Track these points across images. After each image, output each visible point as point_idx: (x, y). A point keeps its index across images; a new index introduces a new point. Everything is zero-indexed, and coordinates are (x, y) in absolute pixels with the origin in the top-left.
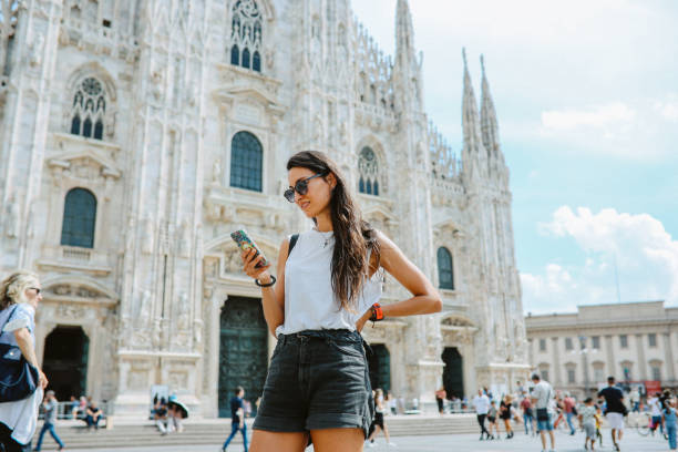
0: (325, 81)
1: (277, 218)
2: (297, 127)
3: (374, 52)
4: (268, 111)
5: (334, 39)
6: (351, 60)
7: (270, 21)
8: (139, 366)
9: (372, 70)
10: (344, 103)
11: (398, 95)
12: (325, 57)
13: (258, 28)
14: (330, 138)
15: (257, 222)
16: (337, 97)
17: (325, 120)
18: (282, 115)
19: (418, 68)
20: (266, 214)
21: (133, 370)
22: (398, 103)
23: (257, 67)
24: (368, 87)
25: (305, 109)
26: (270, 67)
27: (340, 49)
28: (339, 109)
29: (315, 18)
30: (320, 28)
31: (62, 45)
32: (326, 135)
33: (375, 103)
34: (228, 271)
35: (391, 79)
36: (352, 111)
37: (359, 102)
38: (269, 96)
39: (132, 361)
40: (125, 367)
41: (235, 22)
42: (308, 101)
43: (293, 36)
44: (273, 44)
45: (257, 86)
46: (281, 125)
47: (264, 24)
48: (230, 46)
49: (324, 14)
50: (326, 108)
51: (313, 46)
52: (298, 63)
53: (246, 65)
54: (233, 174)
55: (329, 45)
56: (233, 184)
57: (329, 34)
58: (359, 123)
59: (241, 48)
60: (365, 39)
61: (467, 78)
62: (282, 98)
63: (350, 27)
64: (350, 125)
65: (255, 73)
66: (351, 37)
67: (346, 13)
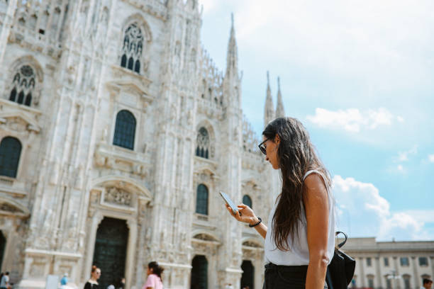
0: (180, 83)
1: (142, 168)
2: (160, 111)
3: (212, 68)
4: (142, 99)
5: (188, 58)
6: (198, 72)
7: (148, 42)
8: (39, 261)
9: (210, 79)
10: (191, 98)
11: (226, 96)
12: (181, 68)
13: (140, 45)
14: (180, 119)
15: (128, 169)
16: (187, 94)
17: (178, 108)
18: (150, 102)
19: (239, 81)
20: (135, 164)
21: (34, 263)
22: (225, 101)
23: (137, 70)
24: (207, 90)
25: (166, 100)
26: (146, 70)
27: (191, 64)
28: (188, 103)
29: (178, 43)
30: (180, 50)
31: (10, 42)
32: (178, 118)
33: (210, 99)
34: (106, 200)
35: (221, 87)
36: (196, 104)
37: (200, 98)
38: (143, 89)
39: (35, 257)
40: (29, 261)
41: (126, 40)
42: (169, 95)
43: (162, 53)
44: (149, 56)
45: (136, 82)
46: (150, 108)
47: (144, 44)
48: (121, 55)
49: (183, 41)
50: (179, 101)
51: (174, 60)
52: (164, 70)
53: (130, 68)
54: (116, 137)
55: (185, 61)
56: (115, 143)
57: (185, 54)
58: (199, 112)
59: (128, 57)
60: (208, 60)
61: (269, 90)
62: (152, 91)
63: (199, 51)
64: (193, 113)
65: (136, 73)
66: (199, 58)
67: (197, 42)
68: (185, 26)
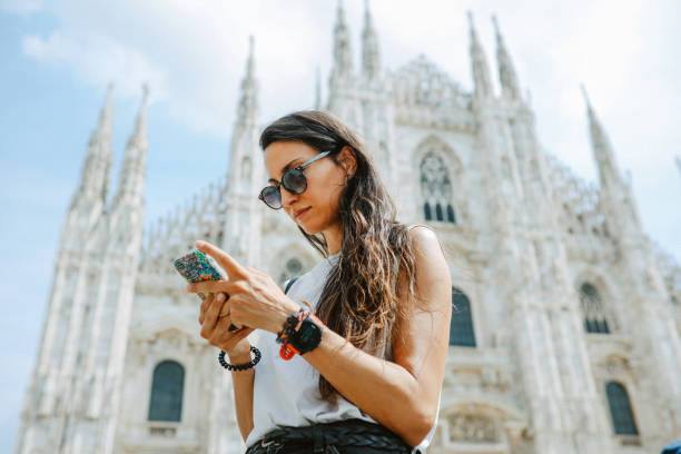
0: (525, 219)
1: (498, 374)
2: (504, 274)
3: (573, 181)
4: (471, 262)
5: (528, 176)
6: (549, 194)
7: (458, 172)
9: (575, 201)
10: (550, 239)
11: (610, 221)
12: (521, 194)
13: (446, 181)
14: (542, 277)
15: (476, 381)
16: (541, 234)
17: (533, 260)
18: (485, 264)
19: (626, 188)
20: (484, 371)
22: (612, 230)
23: (451, 218)
24: (575, 219)
25: (509, 253)
26: (465, 216)
27: (535, 186)
28: (547, 249)
29: (505, 159)
30: (510, 168)
31: (264, 232)
32: (537, 277)
33: (584, 232)
34: (453, 439)
35: (598, 208)
36: (562, 248)
37: (566, 235)
38: (467, 246)
41: (424, 179)
42: (513, 245)
43: (484, 183)
44: (465, 193)
45: (455, 238)
46: (487, 274)
47: (452, 177)
48: (422, 203)
49: (511, 154)
50: (531, 249)
51: (506, 187)
52: (493, 207)
53: (440, 218)
55: (523, 183)
57: (521, 173)
58: (572, 257)
59: (433, 204)
60: (560, 170)
62: (482, 246)
63: (542, 163)
64: (561, 262)
65: (450, 225)
66: (545, 172)
67: (535, 148)
68: (507, 129)
